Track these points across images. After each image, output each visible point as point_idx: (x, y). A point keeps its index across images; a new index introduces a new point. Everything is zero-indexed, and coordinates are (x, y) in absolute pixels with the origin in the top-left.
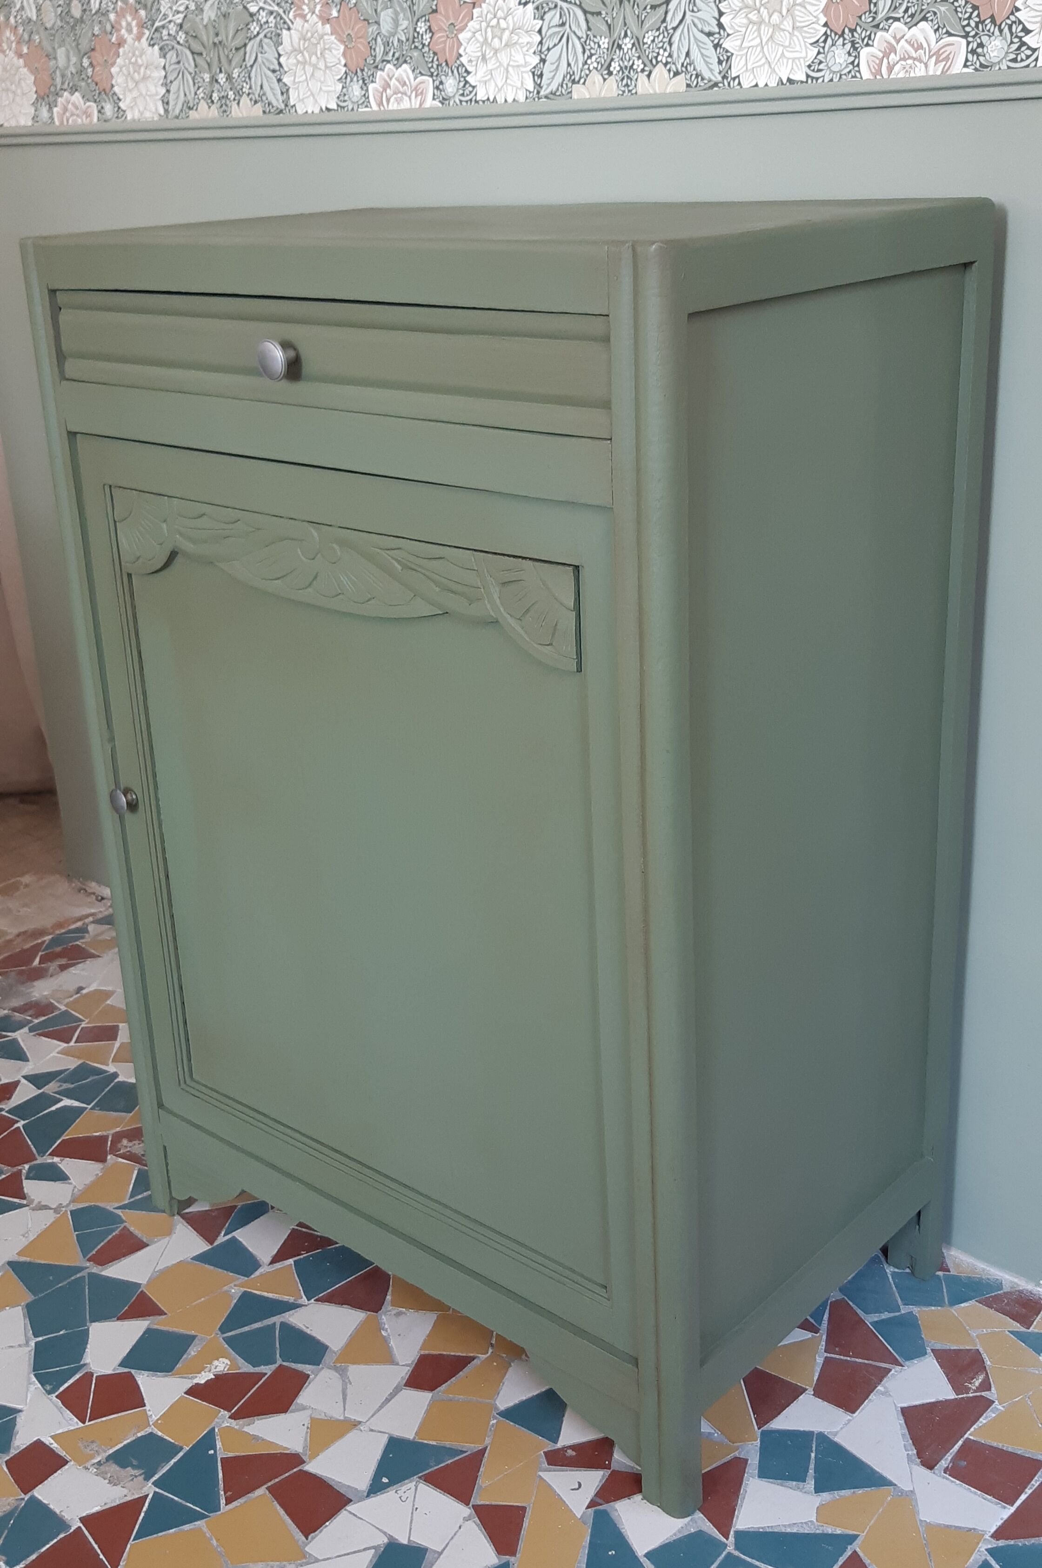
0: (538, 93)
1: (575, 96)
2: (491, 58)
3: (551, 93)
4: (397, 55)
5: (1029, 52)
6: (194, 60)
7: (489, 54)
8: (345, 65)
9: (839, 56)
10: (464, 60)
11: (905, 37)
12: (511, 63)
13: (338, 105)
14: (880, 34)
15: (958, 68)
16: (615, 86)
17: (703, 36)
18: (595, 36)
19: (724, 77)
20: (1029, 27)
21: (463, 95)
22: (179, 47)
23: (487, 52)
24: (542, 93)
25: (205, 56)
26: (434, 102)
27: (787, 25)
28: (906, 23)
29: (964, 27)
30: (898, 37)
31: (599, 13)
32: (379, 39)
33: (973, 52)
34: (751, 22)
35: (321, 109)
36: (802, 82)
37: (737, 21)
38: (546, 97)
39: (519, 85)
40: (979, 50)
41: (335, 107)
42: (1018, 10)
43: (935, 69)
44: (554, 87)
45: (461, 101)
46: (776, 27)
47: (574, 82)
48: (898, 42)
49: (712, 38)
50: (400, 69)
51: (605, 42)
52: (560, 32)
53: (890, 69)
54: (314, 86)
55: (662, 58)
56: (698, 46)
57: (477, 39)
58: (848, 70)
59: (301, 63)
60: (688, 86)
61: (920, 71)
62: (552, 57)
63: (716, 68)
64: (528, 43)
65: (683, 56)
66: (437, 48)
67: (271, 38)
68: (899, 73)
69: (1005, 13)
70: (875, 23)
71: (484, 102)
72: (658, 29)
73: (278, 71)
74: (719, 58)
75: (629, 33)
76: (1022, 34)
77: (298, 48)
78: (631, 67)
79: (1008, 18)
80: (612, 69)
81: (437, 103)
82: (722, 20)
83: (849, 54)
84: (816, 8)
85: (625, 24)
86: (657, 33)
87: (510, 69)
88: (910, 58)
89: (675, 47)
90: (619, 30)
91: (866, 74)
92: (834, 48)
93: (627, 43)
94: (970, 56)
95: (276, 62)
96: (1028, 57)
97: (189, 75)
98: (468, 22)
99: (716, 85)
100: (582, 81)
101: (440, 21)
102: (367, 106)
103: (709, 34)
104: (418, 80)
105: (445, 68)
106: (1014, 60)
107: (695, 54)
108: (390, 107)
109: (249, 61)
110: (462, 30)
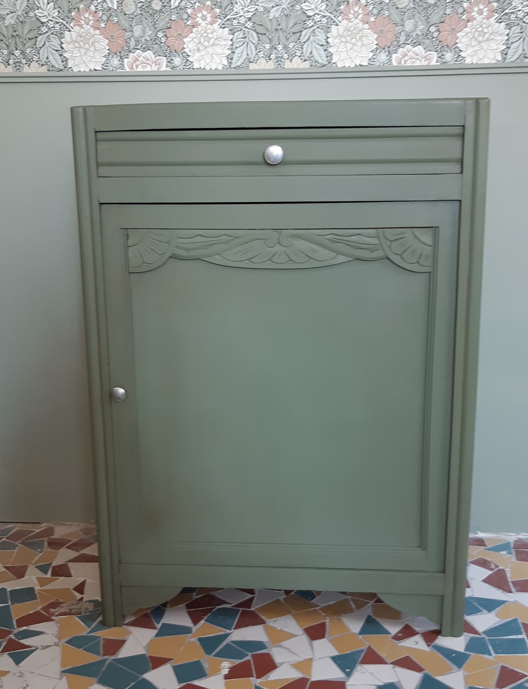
0: (230, 66)
1: (251, 68)
2: (202, 50)
3: (237, 66)
4: (144, 46)
5: (462, 58)
7: (202, 48)
8: (109, 50)
9: (383, 57)
10: (186, 50)
11: (412, 51)
12: (215, 53)
13: (103, 68)
14: (401, 49)
15: (434, 63)
16: (273, 64)
17: (320, 46)
18: (262, 44)
19: (329, 63)
20: (462, 49)
21: (185, 66)
23: (201, 47)
24: (232, 66)
25: (4, 41)
26: (167, 68)
27: (359, 43)
28: (412, 46)
29: (436, 48)
30: (409, 50)
31: (265, 34)
32: (132, 39)
33: (440, 57)
34: (342, 42)
35: (91, 70)
36: (366, 66)
37: (336, 41)
38: (234, 68)
39: (219, 62)
40: (442, 57)
41: (101, 69)
42: (457, 43)
43: (424, 63)
44: (239, 64)
45: (184, 68)
46: (354, 44)
47: (250, 62)
48: (409, 52)
49: (323, 47)
50: (145, 53)
51: (268, 46)
52: (243, 41)
53: (405, 62)
54: (86, 59)
55: (298, 54)
56: (316, 50)
57: (194, 42)
58: (387, 62)
59: (78, 47)
60: (311, 66)
61: (418, 63)
62: (238, 51)
63: (325, 59)
64: (225, 44)
65: (309, 54)
66: (169, 44)
67: (56, 35)
68: (409, 64)
69: (453, 44)
70: (398, 45)
71: (198, 69)
72: (296, 42)
73: (61, 51)
74: (327, 55)
75: (281, 43)
76: (459, 52)
77: (75, 40)
78: (282, 57)
79: (453, 46)
80: (271, 57)
81: (169, 69)
82: (329, 40)
83: (387, 56)
84: (372, 38)
85: (279, 39)
86: (295, 44)
87: (214, 55)
88: (414, 58)
89: (304, 50)
90: (275, 41)
91: (395, 63)
92: (380, 53)
93: (280, 47)
94: (439, 59)
95: (59, 46)
96: (462, 60)
98: (189, 34)
99: (325, 65)
100: (255, 62)
101: (172, 32)
102: (122, 69)
103: (322, 45)
104: (157, 58)
105: (175, 53)
106: (456, 61)
107: (315, 53)
108: (138, 70)
109: (39, 45)
110: (186, 37)
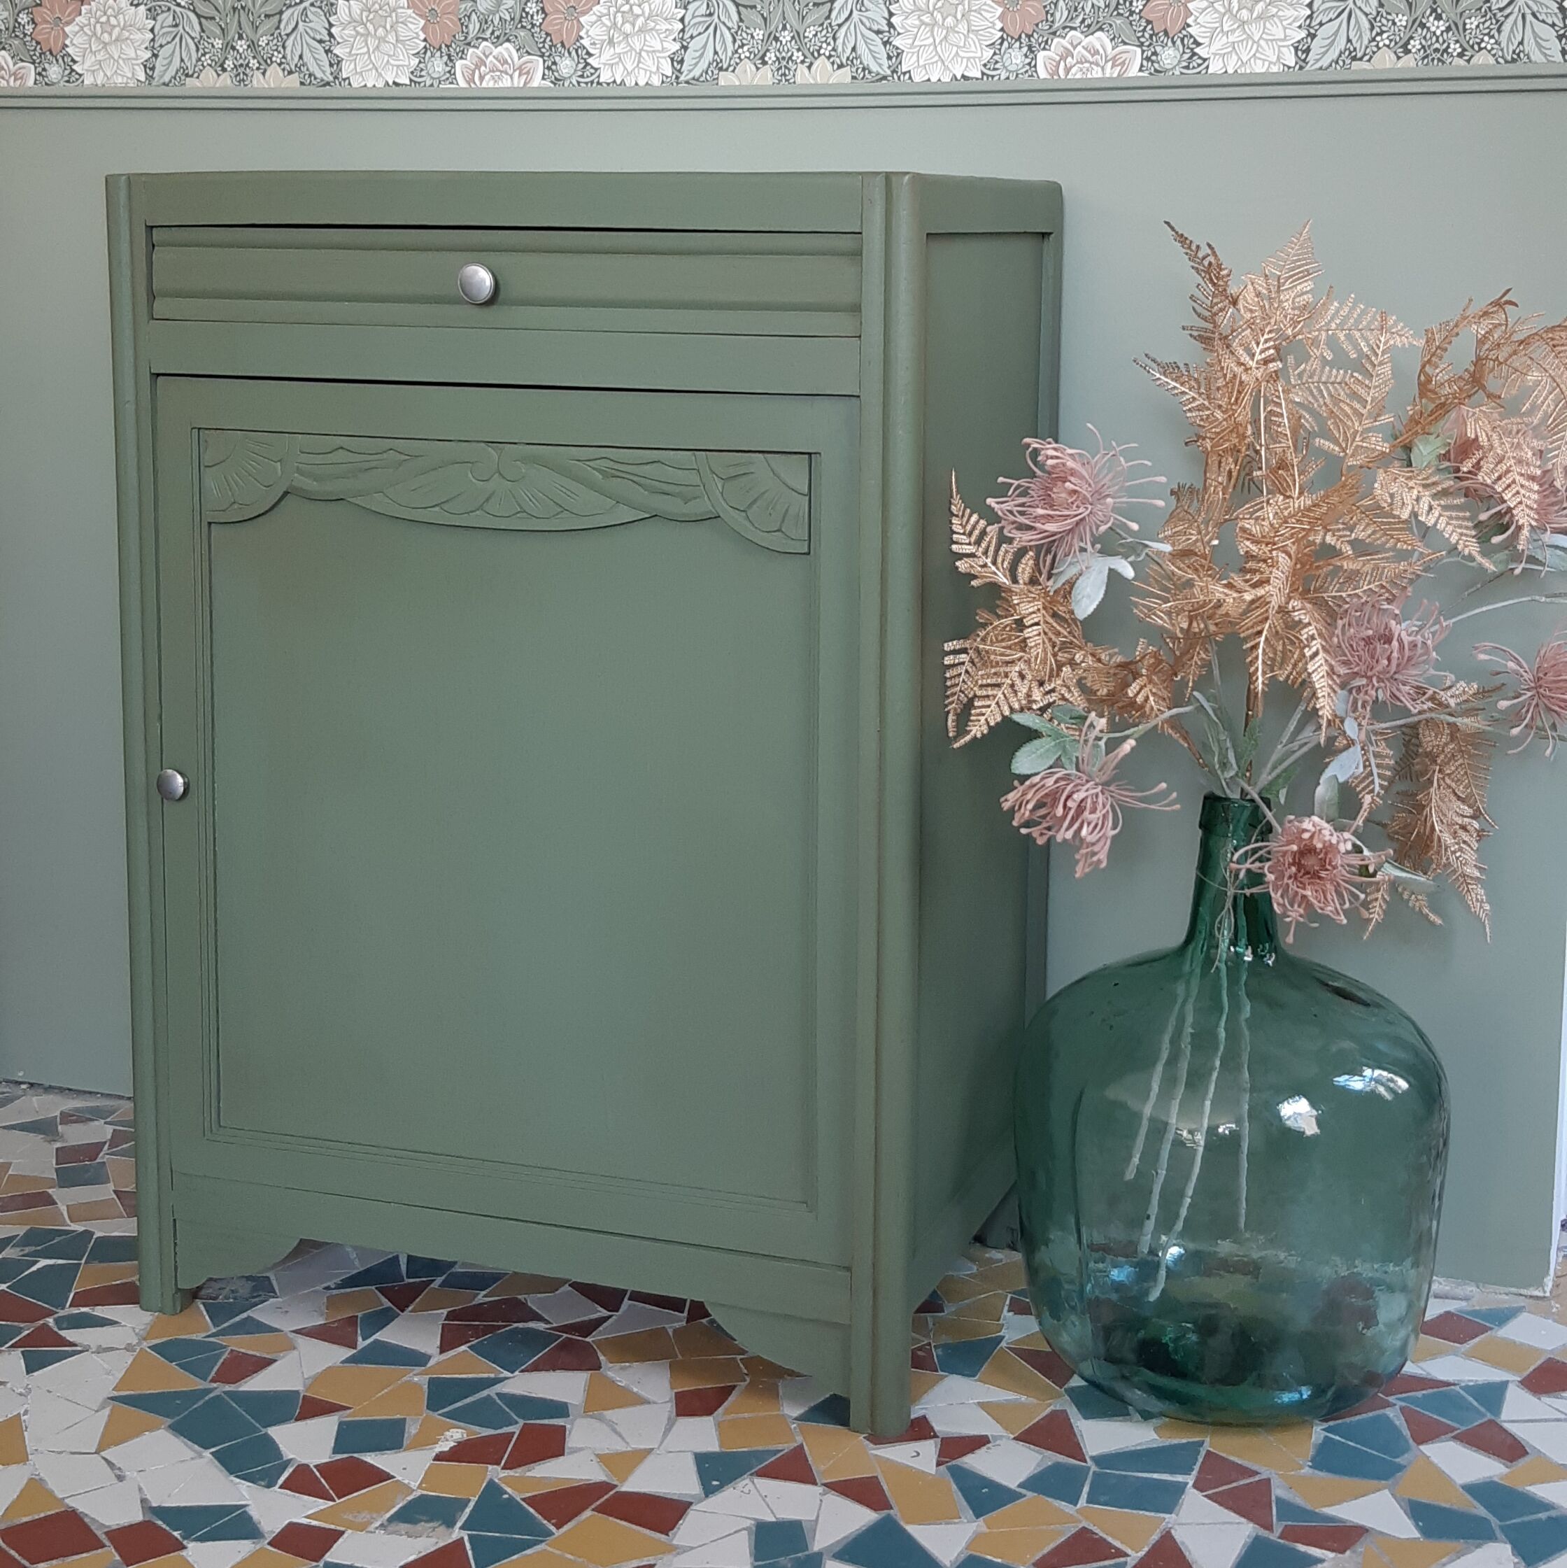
0: (677, 78)
1: (722, 82)
2: (619, 43)
3: (694, 79)
4: (497, 33)
5: (1200, 61)
6: (200, 24)
7: (617, 37)
8: (425, 40)
9: (1016, 58)
10: (586, 42)
11: (1083, 44)
12: (645, 48)
13: (411, 80)
14: (1056, 40)
15: (1133, 71)
16: (770, 75)
17: (874, 34)
18: (748, 28)
19: (894, 72)
20: (1200, 40)
21: (582, 76)
22: (178, 9)
23: (616, 36)
24: (682, 78)
25: (218, 20)
26: (544, 82)
27: (962, 28)
28: (1082, 32)
29: (1138, 38)
30: (1075, 43)
31: (755, 7)
32: (474, 16)
33: (1148, 59)
34: (923, 23)
35: (387, 83)
36: (977, 79)
37: (909, 21)
38: (687, 82)
39: (654, 69)
40: (1154, 58)
41: (408, 82)
42: (1189, 26)
43: (1111, 72)
44: (696, 73)
45: (579, 83)
46: (951, 30)
47: (721, 69)
48: (1075, 48)
49: (881, 36)
50: (500, 48)
51: (759, 34)
52: (706, 22)
53: (1068, 70)
54: (379, 59)
55: (826, 50)
56: (866, 42)
57: (603, 23)
58: (1024, 70)
59: (362, 35)
60: (854, 78)
61: (1097, 73)
62: (695, 44)
63: (885, 63)
64: (667, 30)
65: (850, 50)
66: (550, 29)
67: (320, 8)
68: (1076, 74)
69: (1177, 28)
70: (1051, 31)
71: (608, 84)
72: (822, 25)
73: (328, 42)
74: (888, 54)
75: (788, 26)
76: (1194, 46)
77: (358, 18)
78: (790, 58)
79: (1180, 32)
80: (766, 59)
81: (548, 83)
82: (893, 20)
83: (1026, 56)
84: (991, 15)
85: (784, 18)
86: (820, 29)
87: (644, 54)
88: (1087, 61)
89: (839, 42)
90: (776, 22)
91: (1043, 74)
92: (1010, 50)
93: (786, 36)
94: (1145, 63)
95: (325, 32)
96: (1199, 65)
97: (190, 41)
98: (593, 6)
99: (885, 78)
100: (731, 69)
101: (556, 3)
102: (452, 83)
103: (878, 32)
104: (523, 60)
105: (561, 49)
106: (1187, 67)
107: (862, 49)
108: (484, 85)
109: (286, 28)
110: (584, 13)
